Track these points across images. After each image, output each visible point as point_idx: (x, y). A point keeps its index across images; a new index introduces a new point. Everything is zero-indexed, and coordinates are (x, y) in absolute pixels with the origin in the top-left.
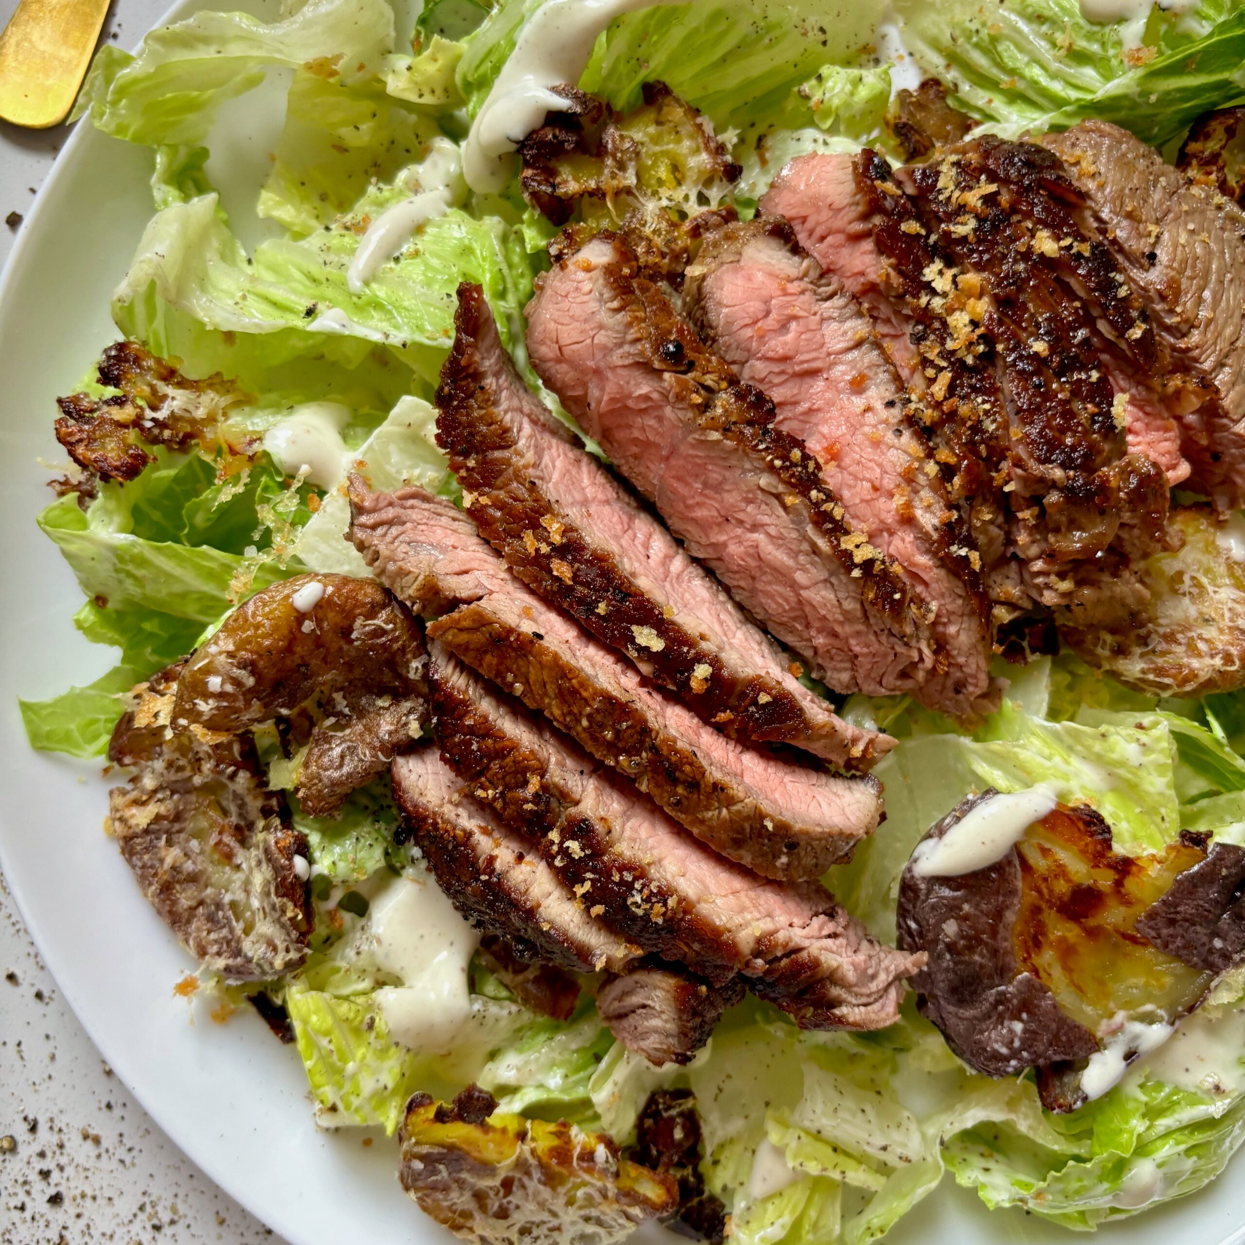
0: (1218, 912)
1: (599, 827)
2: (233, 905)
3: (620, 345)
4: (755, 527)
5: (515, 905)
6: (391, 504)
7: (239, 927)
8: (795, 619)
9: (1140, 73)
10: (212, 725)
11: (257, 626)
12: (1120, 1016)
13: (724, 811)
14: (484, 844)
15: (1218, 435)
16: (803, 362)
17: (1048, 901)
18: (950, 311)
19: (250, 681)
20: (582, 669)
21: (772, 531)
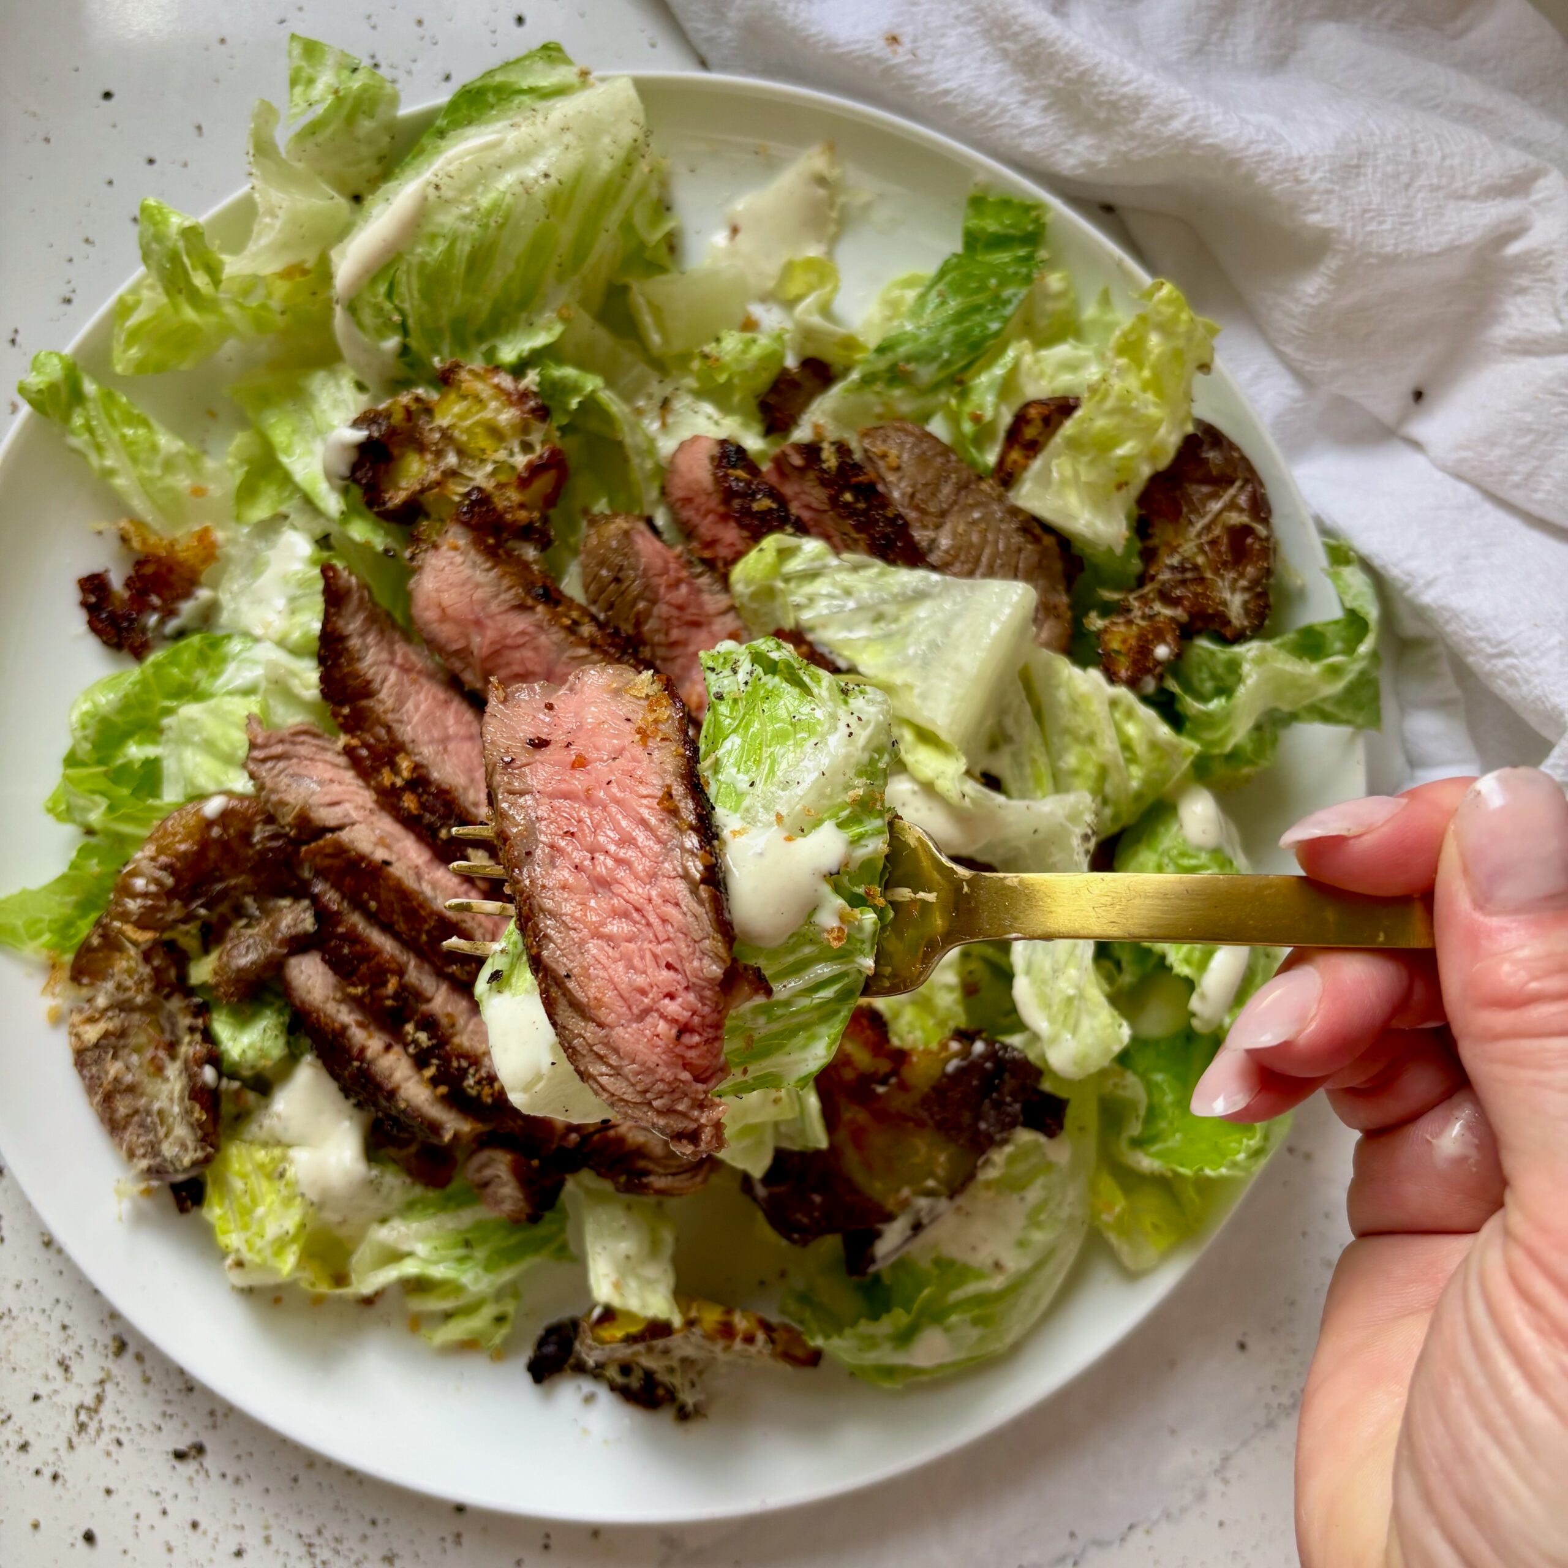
1: (444, 1021)
2: (161, 1113)
3: (496, 596)
5: (379, 1087)
6: (282, 741)
7: (162, 1132)
10: (141, 924)
11: (175, 835)
14: (358, 1035)
19: (171, 882)
20: (422, 893)
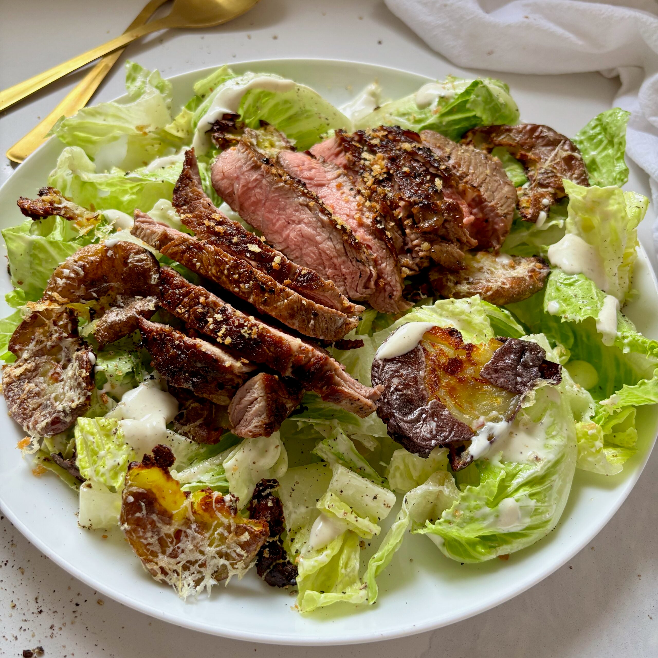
0: (516, 364)
2: (56, 397)
3: (245, 163)
4: (300, 222)
8: (319, 264)
9: (438, 115)
10: (62, 293)
12: (482, 419)
13: (286, 301)
15: (485, 210)
16: (318, 181)
17: (439, 365)
18: (372, 165)
19: (82, 273)
21: (306, 221)
